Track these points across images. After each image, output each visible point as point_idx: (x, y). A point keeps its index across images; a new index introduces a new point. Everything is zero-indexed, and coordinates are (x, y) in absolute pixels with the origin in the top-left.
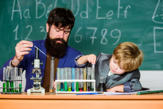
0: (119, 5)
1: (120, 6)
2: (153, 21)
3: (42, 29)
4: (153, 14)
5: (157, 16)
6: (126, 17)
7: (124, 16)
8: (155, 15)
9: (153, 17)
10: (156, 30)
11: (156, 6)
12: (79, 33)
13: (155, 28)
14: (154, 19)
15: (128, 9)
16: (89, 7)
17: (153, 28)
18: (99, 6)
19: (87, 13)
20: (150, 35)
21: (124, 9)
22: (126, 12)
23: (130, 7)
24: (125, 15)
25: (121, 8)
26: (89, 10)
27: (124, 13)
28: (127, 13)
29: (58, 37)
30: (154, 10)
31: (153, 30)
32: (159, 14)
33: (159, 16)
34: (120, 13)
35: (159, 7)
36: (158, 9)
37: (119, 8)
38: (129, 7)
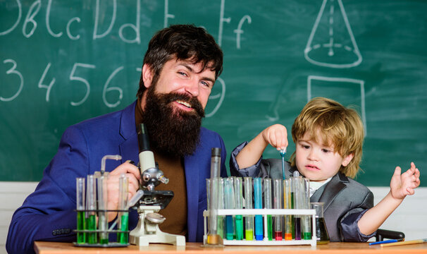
0: (222, 13)
1: (225, 17)
2: (307, 58)
3: (10, 65)
4: (306, 42)
5: (317, 46)
6: (238, 46)
7: (235, 44)
8: (312, 45)
9: (307, 50)
10: (313, 82)
11: (314, 22)
12: (117, 82)
13: (311, 78)
14: (310, 54)
15: (245, 26)
16: (141, 13)
17: (306, 78)
18: (169, 13)
19: (137, 30)
20: (298, 94)
21: (234, 24)
22: (239, 31)
23: (250, 20)
24: (238, 40)
25: (228, 20)
26: (142, 21)
27: (235, 35)
28: (242, 35)
29: (182, 91)
30: (310, 32)
31: (306, 82)
32: (321, 43)
33: (322, 47)
34: (224, 33)
35: (320, 24)
36: (318, 29)
37: (222, 20)
38: (247, 20)
